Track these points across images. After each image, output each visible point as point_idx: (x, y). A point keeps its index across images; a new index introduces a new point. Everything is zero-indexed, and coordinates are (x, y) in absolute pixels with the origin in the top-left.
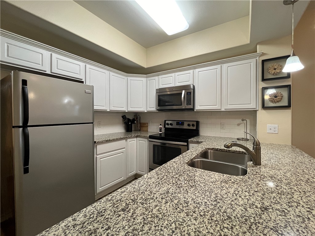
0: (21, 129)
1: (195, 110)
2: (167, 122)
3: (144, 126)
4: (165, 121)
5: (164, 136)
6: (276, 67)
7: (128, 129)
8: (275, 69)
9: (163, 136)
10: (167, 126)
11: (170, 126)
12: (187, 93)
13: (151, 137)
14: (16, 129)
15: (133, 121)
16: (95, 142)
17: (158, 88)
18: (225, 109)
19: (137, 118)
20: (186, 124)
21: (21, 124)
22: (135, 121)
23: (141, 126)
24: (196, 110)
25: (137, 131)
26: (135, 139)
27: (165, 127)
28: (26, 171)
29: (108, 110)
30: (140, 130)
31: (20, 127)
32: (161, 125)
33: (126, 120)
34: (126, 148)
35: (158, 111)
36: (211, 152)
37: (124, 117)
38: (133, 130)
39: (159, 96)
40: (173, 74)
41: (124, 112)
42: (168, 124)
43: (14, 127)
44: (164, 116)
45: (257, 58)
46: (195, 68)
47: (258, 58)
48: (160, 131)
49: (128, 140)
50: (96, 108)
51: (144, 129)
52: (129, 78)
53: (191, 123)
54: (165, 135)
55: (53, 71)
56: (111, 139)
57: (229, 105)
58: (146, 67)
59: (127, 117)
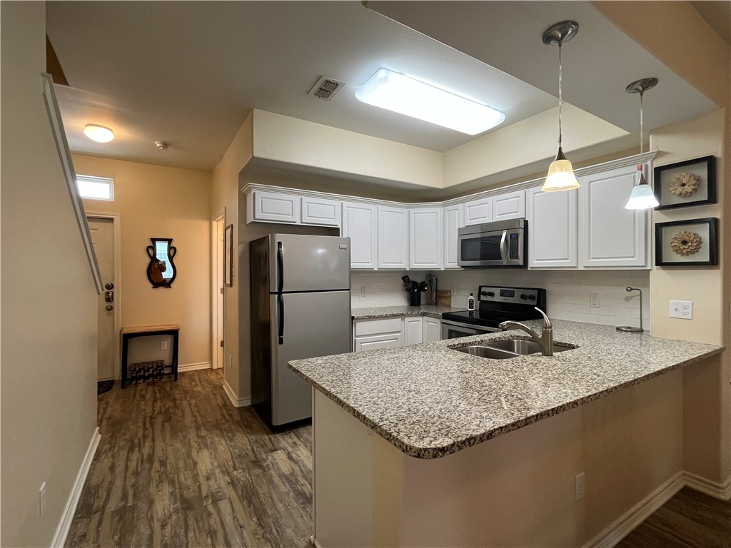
0: (277, 295)
1: (529, 269)
2: (483, 289)
3: (444, 297)
4: (480, 287)
5: (479, 317)
6: (684, 182)
7: (414, 301)
8: (684, 185)
9: (476, 316)
10: (483, 298)
11: (489, 299)
12: (511, 235)
13: (446, 316)
14: (273, 295)
15: (421, 287)
16: (353, 318)
17: (462, 226)
18: (585, 267)
19: (430, 281)
20: (518, 293)
21: (277, 291)
22: (427, 285)
23: (437, 297)
24: (531, 268)
25: (431, 305)
26: (420, 319)
27: (479, 299)
28: (281, 341)
29: (376, 269)
30: (436, 304)
31: (276, 293)
32: (471, 295)
33: (410, 285)
34: (402, 332)
35: (463, 269)
36: (518, 342)
37: (406, 279)
38: (422, 303)
39: (463, 241)
40: (489, 199)
41: (404, 271)
42: (485, 294)
43: (271, 293)
44: (480, 278)
45: (647, 163)
46: (528, 186)
47: (649, 163)
48: (471, 306)
49: (407, 319)
50: (353, 266)
51: (444, 301)
52: (412, 211)
53: (528, 293)
54: (480, 315)
55: (303, 221)
56: (377, 315)
57: (593, 258)
58: (441, 187)
59: (412, 278)
